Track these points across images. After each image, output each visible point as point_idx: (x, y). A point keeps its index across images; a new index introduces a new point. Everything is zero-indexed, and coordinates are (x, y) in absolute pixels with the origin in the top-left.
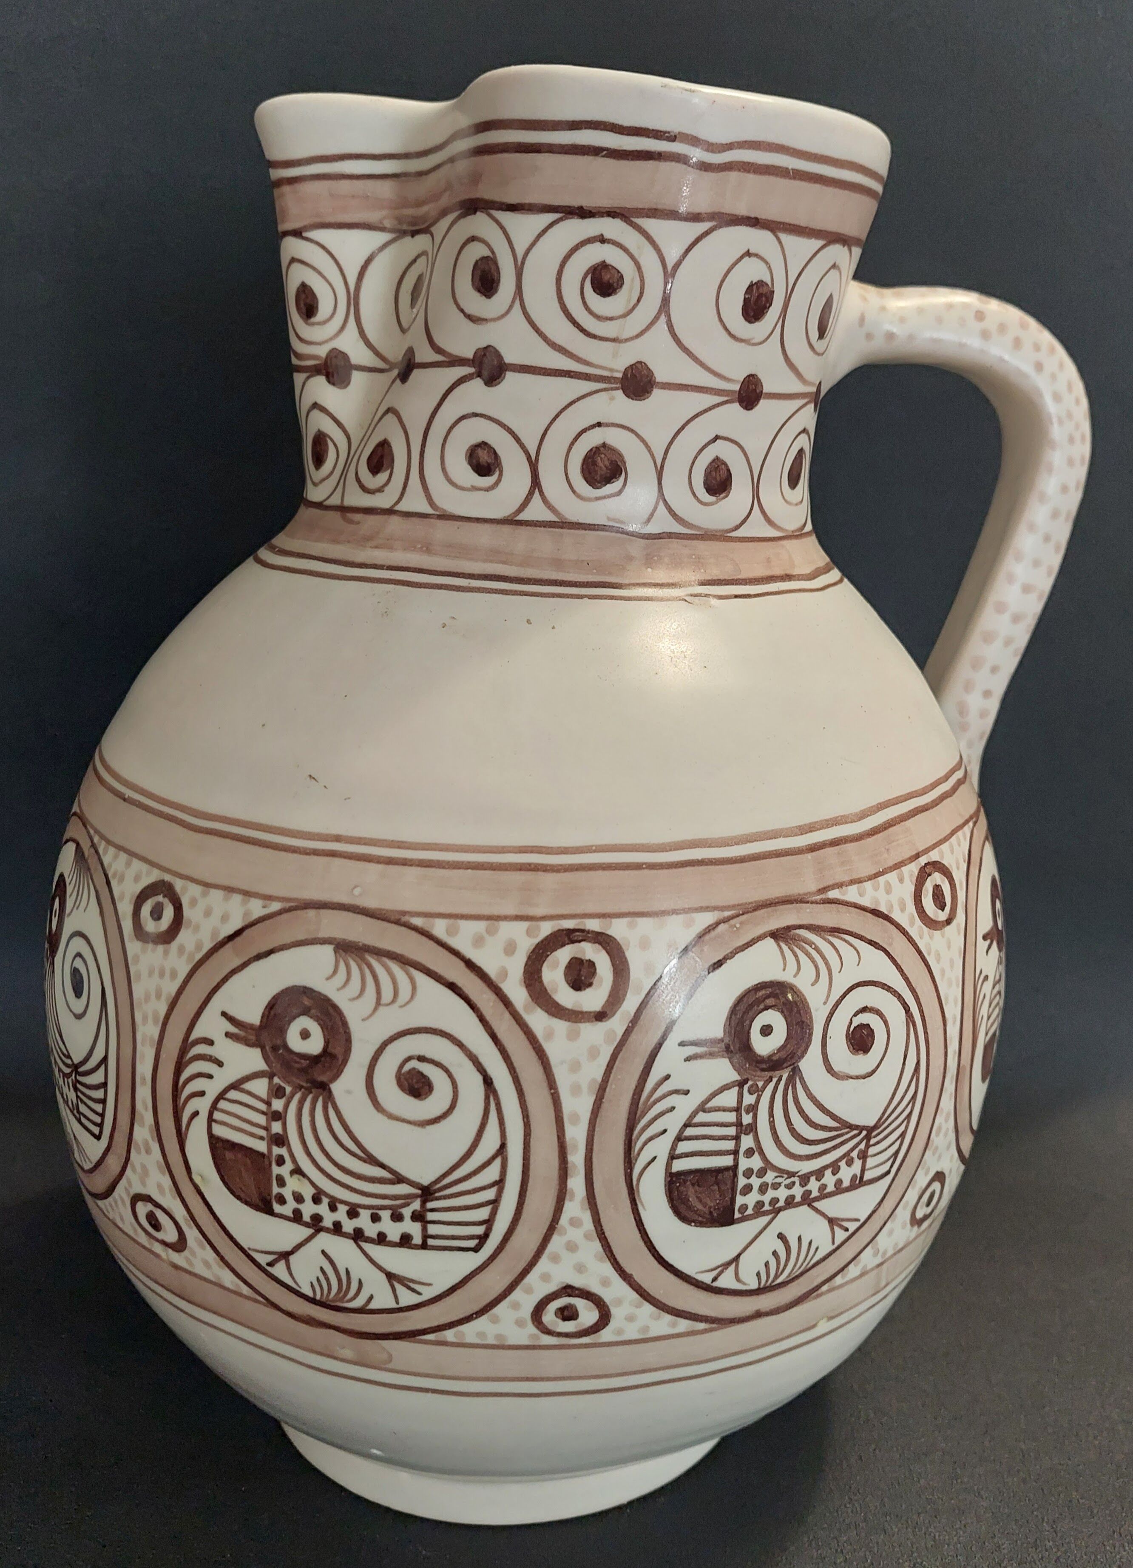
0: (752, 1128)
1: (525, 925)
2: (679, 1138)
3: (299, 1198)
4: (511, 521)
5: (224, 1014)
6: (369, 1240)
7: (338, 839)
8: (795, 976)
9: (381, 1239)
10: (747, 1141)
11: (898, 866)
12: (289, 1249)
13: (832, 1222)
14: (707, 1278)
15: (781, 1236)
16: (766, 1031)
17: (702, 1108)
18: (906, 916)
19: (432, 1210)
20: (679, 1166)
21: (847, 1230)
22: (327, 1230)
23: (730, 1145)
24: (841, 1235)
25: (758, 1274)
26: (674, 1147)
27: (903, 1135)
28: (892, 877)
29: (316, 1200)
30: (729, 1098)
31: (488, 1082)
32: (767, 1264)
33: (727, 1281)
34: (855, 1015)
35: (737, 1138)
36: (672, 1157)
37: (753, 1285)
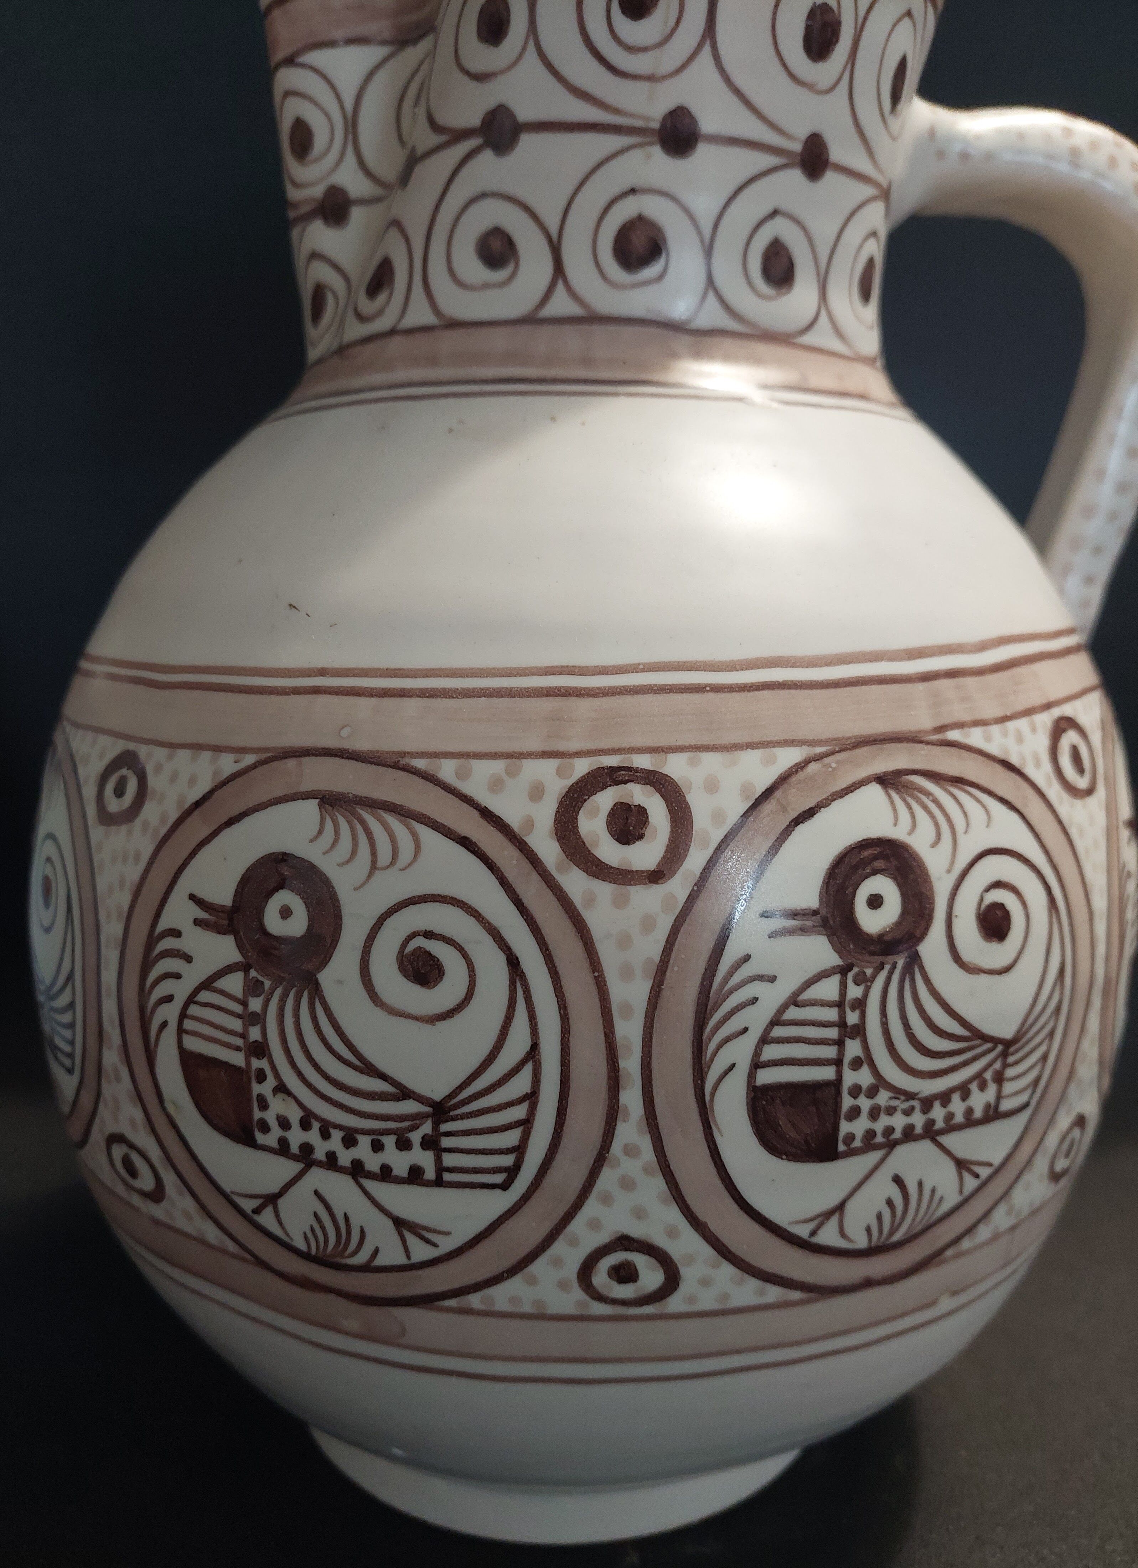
0: (859, 1031)
1: (554, 763)
2: (765, 1040)
3: (284, 1124)
4: (531, 320)
5: (192, 897)
6: (371, 1176)
7: (322, 672)
8: (910, 834)
9: (385, 1174)
10: (853, 1048)
11: (1028, 712)
12: (275, 1189)
13: (962, 1165)
14: (803, 1231)
15: (898, 1180)
16: (875, 902)
17: (794, 1001)
18: (1042, 774)
19: (449, 1134)
20: (765, 1077)
21: (977, 1176)
22: (319, 1164)
23: (831, 1052)
24: (971, 1183)
25: (868, 1230)
26: (757, 1053)
27: (1045, 1058)
28: (1022, 724)
29: (305, 1125)
30: (829, 989)
31: (513, 962)
32: (879, 1217)
33: (828, 1236)
34: (988, 889)
35: (840, 1043)
36: (757, 1065)
37: (862, 1242)
